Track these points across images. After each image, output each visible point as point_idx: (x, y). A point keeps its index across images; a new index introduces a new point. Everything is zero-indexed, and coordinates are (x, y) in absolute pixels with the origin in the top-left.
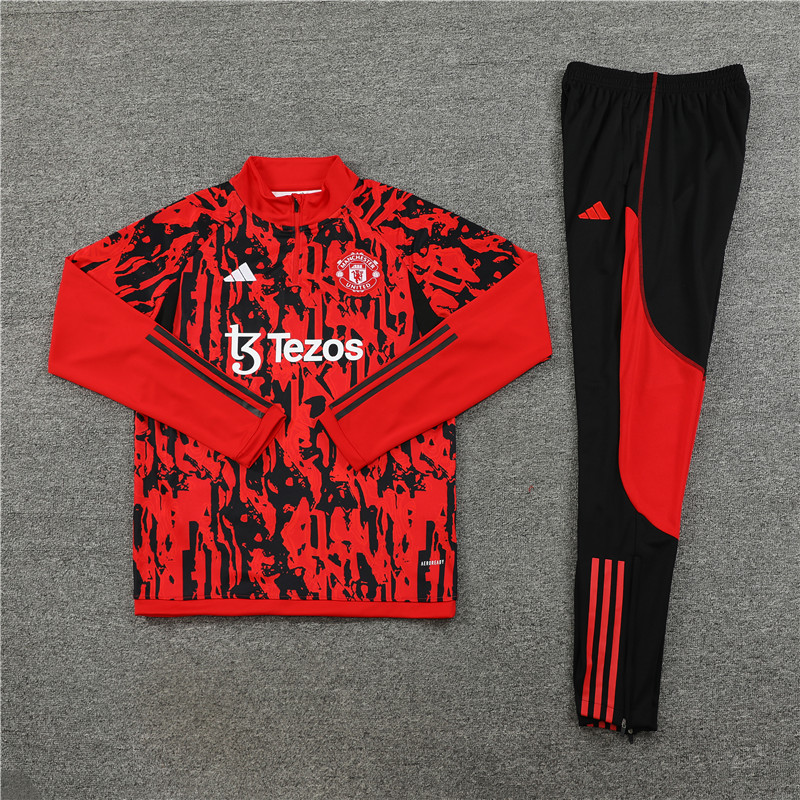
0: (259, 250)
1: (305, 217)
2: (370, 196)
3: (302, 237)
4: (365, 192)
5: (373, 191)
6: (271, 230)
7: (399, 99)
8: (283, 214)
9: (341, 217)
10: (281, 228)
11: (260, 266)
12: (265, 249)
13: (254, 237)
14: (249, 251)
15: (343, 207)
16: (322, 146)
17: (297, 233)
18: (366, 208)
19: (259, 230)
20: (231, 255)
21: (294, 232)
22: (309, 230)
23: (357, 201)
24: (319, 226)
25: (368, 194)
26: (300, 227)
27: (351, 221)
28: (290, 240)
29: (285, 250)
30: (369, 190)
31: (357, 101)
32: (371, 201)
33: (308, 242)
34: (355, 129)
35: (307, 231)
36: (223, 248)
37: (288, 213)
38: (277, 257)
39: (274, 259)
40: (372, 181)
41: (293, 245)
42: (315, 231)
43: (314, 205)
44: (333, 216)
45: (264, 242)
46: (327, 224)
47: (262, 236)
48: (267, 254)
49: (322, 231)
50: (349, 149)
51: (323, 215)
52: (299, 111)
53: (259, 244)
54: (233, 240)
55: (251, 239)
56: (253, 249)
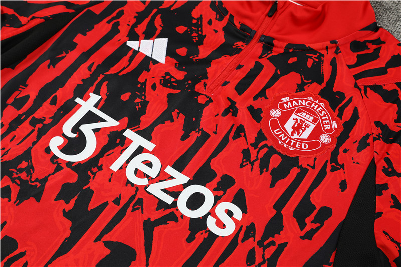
53: (200, 29)
54: (172, 9)
55: (195, 19)
56: (189, 30)
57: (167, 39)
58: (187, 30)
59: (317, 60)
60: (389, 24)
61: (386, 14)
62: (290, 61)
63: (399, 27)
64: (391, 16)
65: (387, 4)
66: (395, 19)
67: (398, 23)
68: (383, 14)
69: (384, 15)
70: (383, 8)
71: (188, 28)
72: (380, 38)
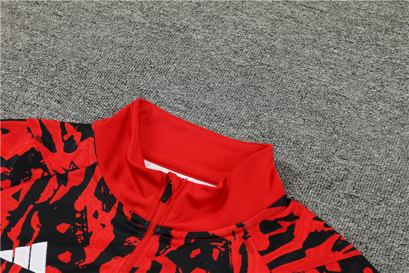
0: (79, 232)
1: (172, 215)
2: (291, 228)
3: (152, 242)
4: (285, 219)
5: (298, 222)
6: (113, 212)
7: (397, 112)
8: (144, 196)
9: (230, 238)
10: (129, 215)
11: (65, 257)
12: (88, 235)
13: (84, 211)
14: (63, 228)
15: (240, 225)
16: (253, 126)
17: (149, 234)
18: (275, 243)
19: (98, 205)
20: (35, 222)
21: (145, 230)
22: (171, 237)
23: (267, 226)
24: (188, 238)
25: (288, 224)
26: (157, 226)
27: (243, 251)
28: (132, 239)
29: (115, 250)
30: (292, 218)
31: (337, 88)
32: (289, 236)
33: (157, 254)
34: (319, 119)
35: (165, 237)
36: (31, 207)
37: (151, 198)
38: (97, 255)
39: (91, 255)
40: (302, 207)
41: (131, 248)
42: (178, 242)
43: (194, 203)
44: (217, 232)
45: (92, 225)
46: (203, 239)
47: (96, 215)
48: (86, 243)
49: (188, 247)
50: (296, 143)
51: (203, 223)
52: (246, 75)
53: (85, 225)
54: (51, 203)
55: (78, 212)
56: (72, 227)
57: (46, 242)
58: (70, 228)
59: (223, 250)
60: (300, 194)
61: (296, 182)
62: (193, 255)
63: (312, 196)
64: (302, 183)
65: (296, 168)
66: (307, 186)
67: (311, 191)
68: (293, 181)
69: (294, 183)
70: (292, 174)
71: (71, 226)
72: (292, 213)
